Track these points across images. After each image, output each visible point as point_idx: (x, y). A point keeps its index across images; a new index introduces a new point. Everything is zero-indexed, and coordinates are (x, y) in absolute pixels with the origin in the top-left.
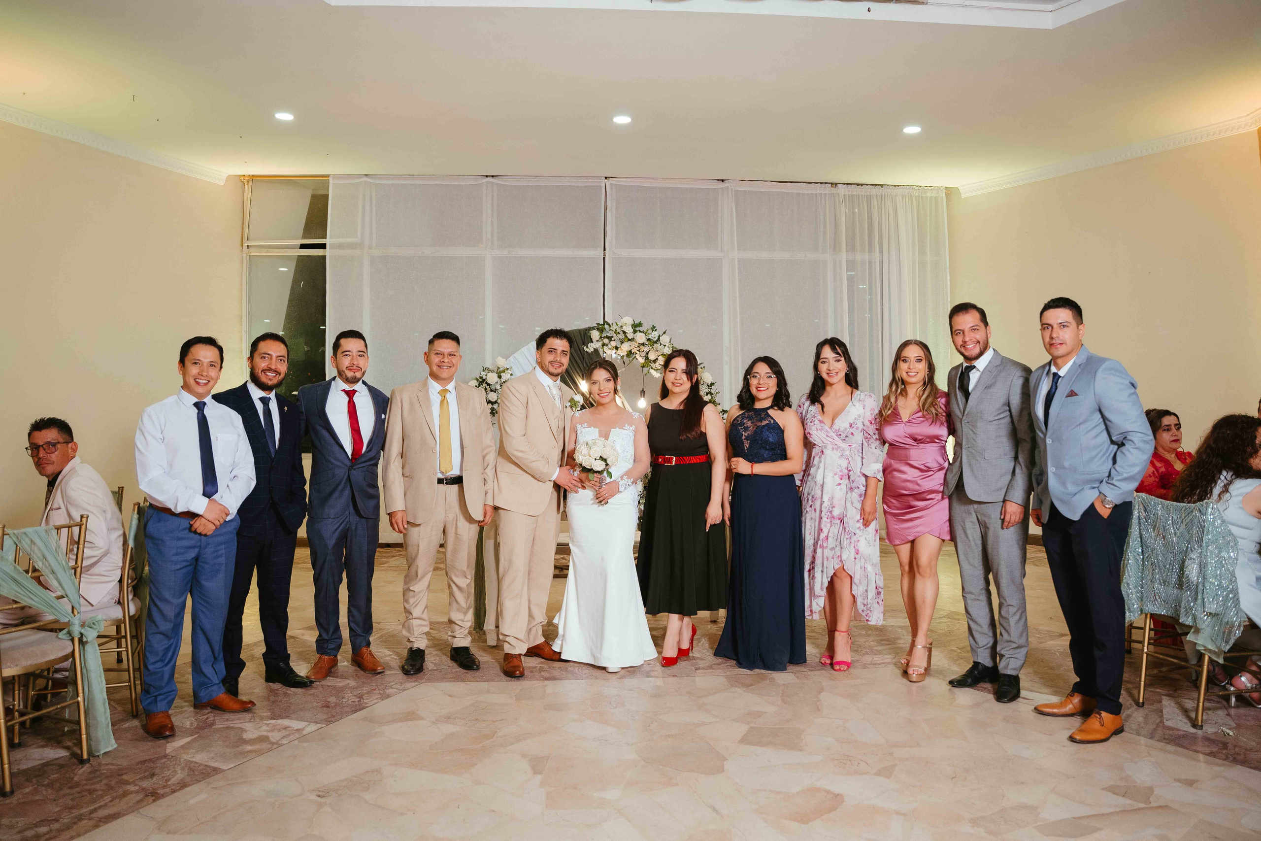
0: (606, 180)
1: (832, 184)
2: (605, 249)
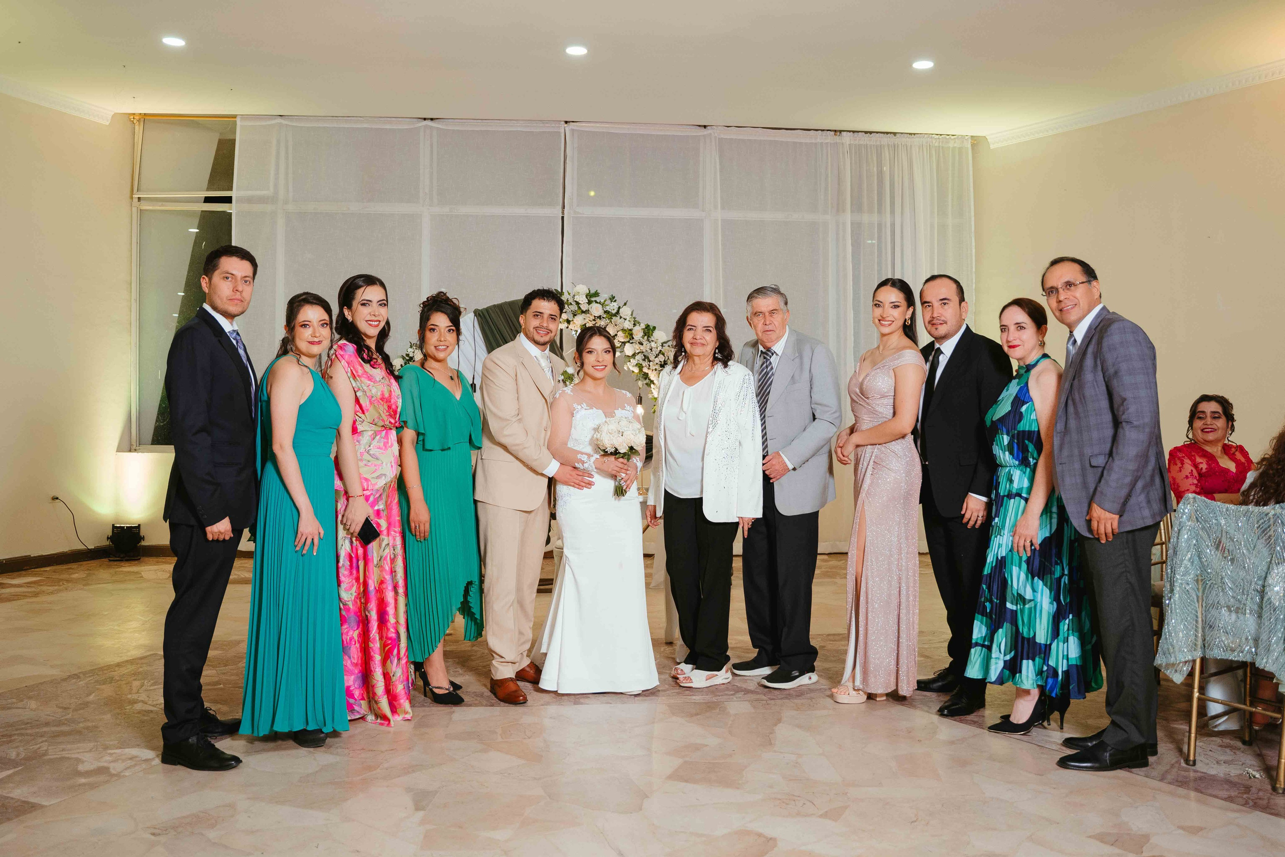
0: (566, 125)
1: (835, 131)
2: (564, 207)
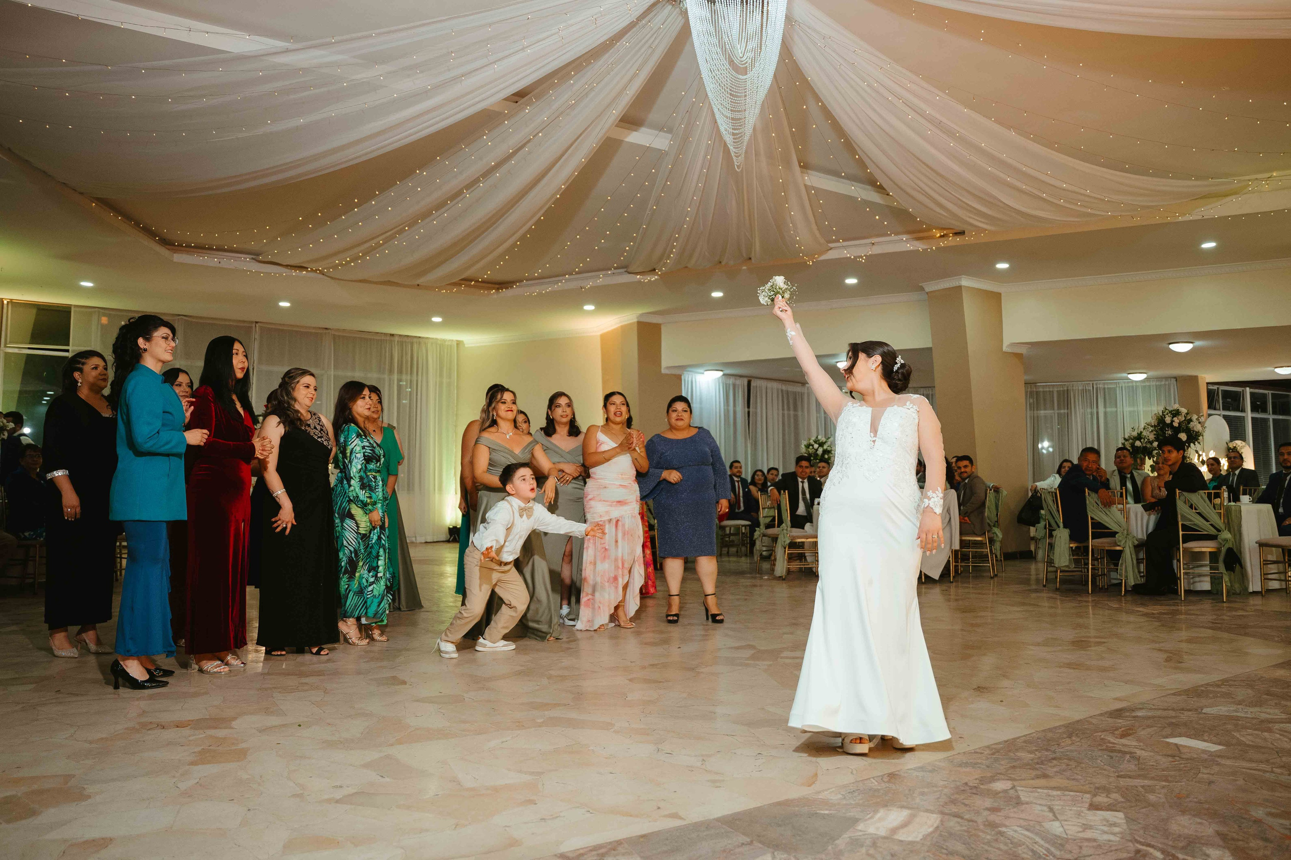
1: (391, 334)
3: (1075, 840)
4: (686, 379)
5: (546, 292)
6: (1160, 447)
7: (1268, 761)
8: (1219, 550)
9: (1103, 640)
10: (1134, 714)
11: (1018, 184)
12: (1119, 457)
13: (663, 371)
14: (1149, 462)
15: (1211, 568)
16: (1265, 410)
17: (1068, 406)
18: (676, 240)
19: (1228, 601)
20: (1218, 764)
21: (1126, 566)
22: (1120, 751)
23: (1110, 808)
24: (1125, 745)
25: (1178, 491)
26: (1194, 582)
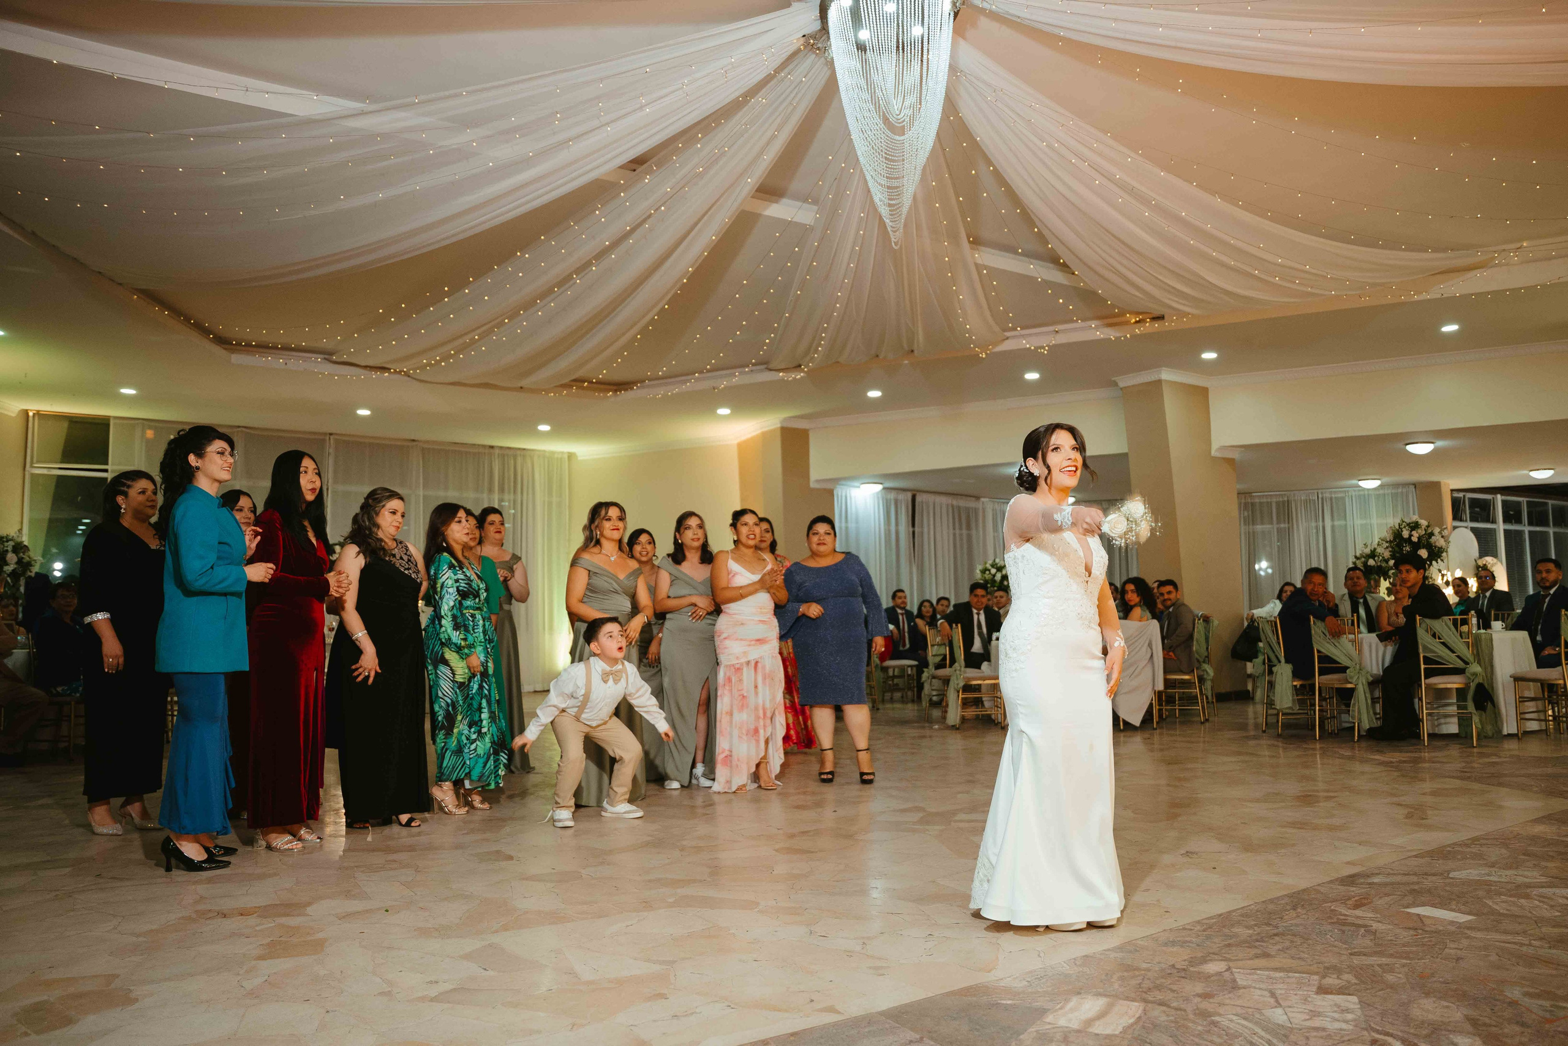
0: (330, 436)
1: (490, 446)
3: (1301, 1030)
4: (840, 494)
5: (672, 394)
6: (1396, 566)
7: (1525, 932)
8: (1467, 686)
9: (1335, 794)
10: (1370, 880)
11: (1224, 258)
12: (1352, 579)
13: (812, 485)
14: (1385, 584)
15: (1459, 707)
16: (1519, 521)
17: (1289, 518)
18: (825, 330)
19: (1479, 746)
20: (1468, 937)
21: (1359, 708)
22: (1353, 924)
23: (1341, 991)
24: (1358, 917)
25: (1418, 618)
26: (1439, 725)
